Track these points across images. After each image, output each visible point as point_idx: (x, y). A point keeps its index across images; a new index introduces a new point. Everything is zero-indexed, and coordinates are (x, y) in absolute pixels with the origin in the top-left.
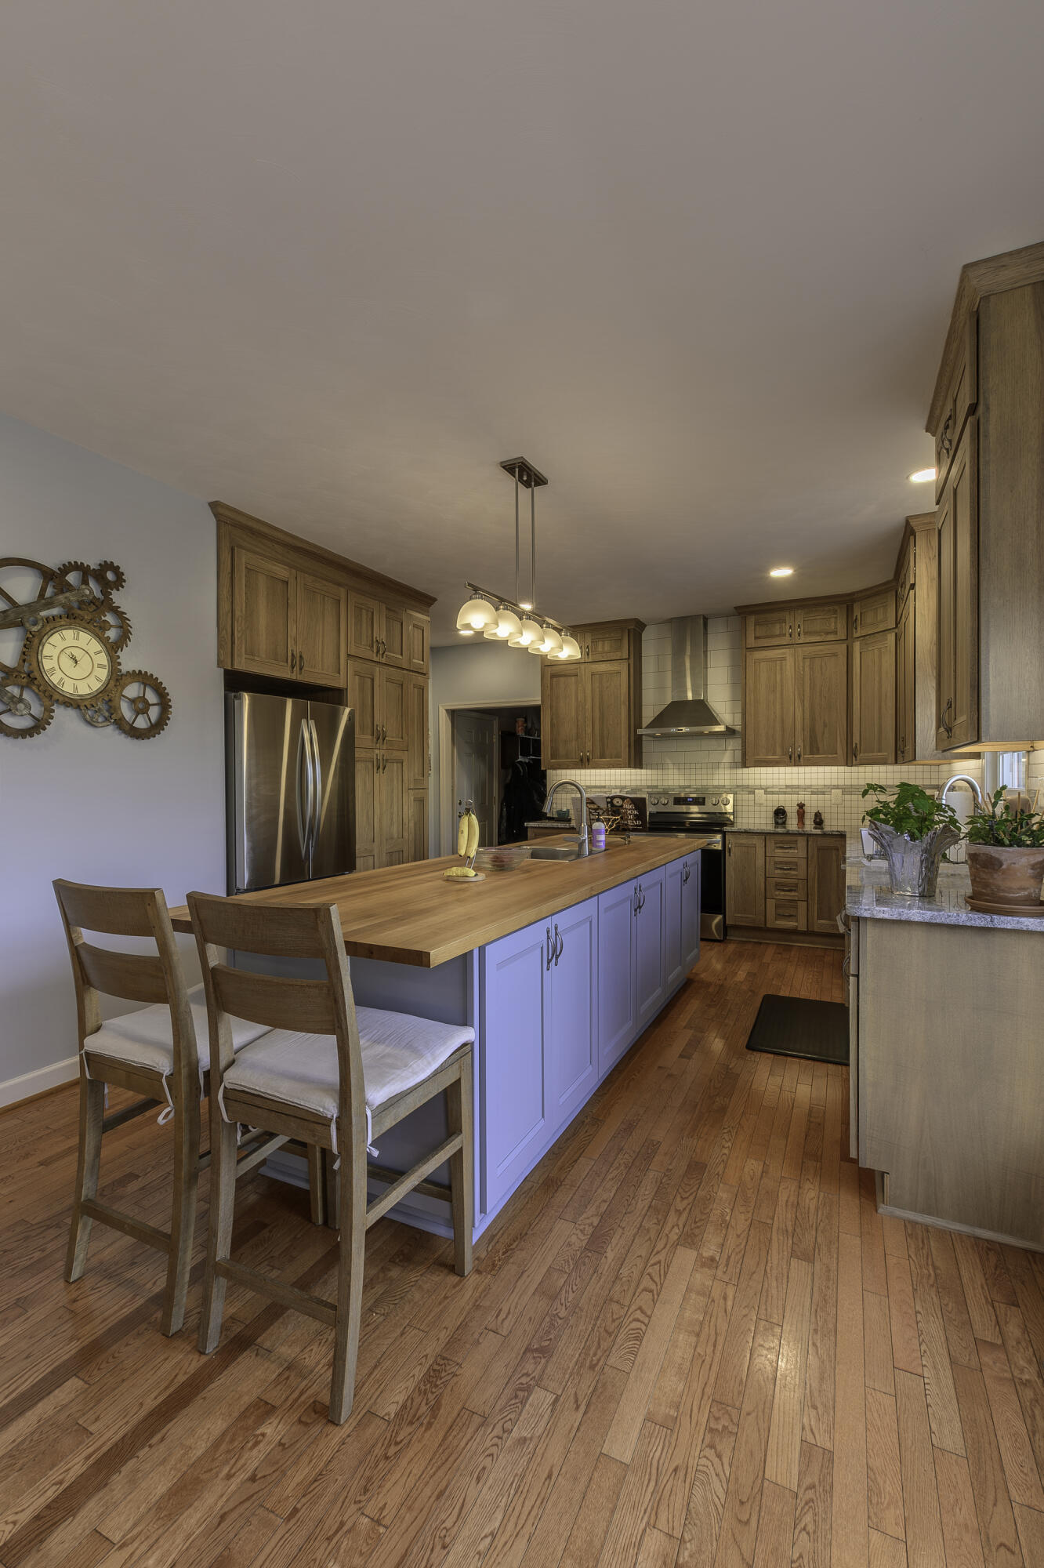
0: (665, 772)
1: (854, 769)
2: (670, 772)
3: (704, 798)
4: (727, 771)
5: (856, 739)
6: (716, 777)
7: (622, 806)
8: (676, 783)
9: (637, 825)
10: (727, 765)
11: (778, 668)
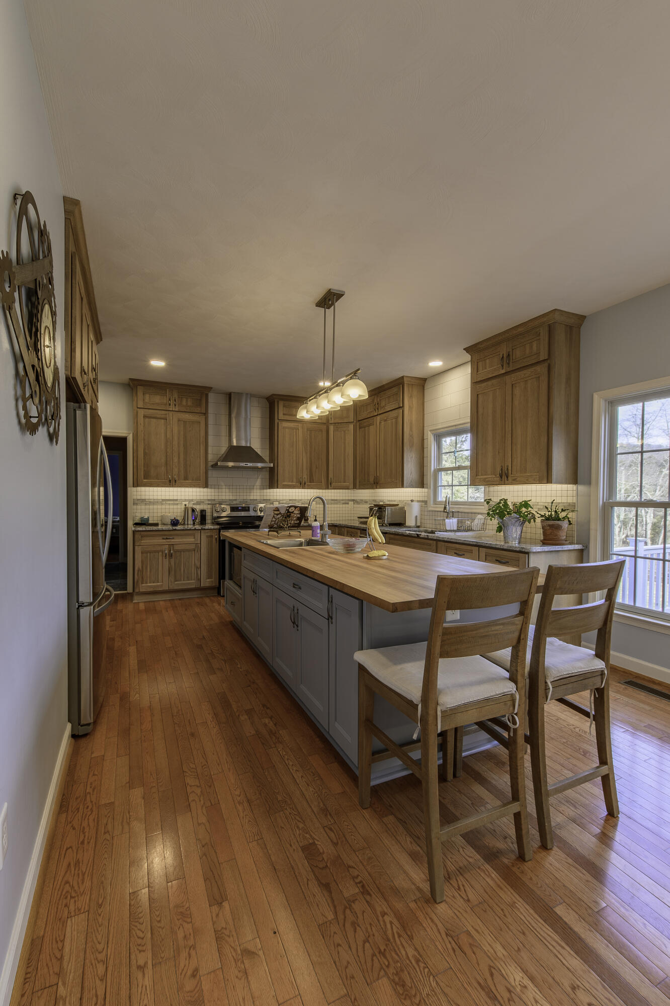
0: (220, 490)
1: (330, 491)
2: (224, 490)
3: (249, 507)
4: (258, 491)
5: (331, 475)
6: (252, 494)
7: (293, 512)
8: (227, 498)
9: (296, 524)
10: (258, 487)
11: (294, 433)
